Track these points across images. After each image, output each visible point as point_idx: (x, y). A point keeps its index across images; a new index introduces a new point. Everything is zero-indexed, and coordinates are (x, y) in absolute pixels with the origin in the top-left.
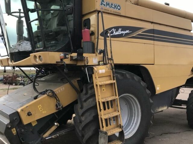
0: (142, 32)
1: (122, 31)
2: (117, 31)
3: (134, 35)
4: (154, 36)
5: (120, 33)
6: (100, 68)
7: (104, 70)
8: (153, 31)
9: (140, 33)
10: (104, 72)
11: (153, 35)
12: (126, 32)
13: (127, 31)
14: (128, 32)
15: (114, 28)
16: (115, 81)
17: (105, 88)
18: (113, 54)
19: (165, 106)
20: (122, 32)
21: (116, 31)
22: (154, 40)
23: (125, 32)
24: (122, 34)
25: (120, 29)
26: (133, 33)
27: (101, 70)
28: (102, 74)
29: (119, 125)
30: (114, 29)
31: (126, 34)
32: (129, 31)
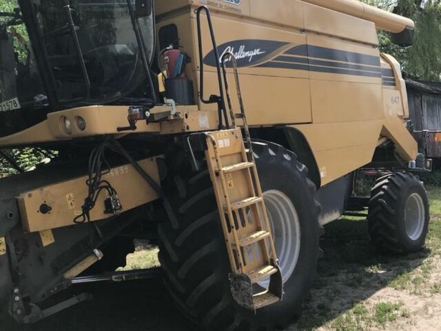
0: (284, 53)
1: (245, 50)
2: (236, 50)
3: (270, 60)
4: (308, 59)
5: (243, 56)
6: (219, 136)
7: (228, 140)
8: (305, 49)
9: (281, 54)
10: (229, 145)
11: (306, 57)
12: (255, 54)
13: (257, 52)
14: (259, 53)
15: (231, 44)
16: (252, 164)
17: (231, 181)
18: (243, 103)
19: (336, 212)
20: (246, 53)
21: (234, 53)
22: (308, 68)
23: (253, 54)
24: (247, 58)
25: (242, 47)
26: (268, 56)
27: (222, 141)
28: (225, 148)
29: (269, 260)
30: (229, 47)
31: (256, 58)
32: (260, 51)
